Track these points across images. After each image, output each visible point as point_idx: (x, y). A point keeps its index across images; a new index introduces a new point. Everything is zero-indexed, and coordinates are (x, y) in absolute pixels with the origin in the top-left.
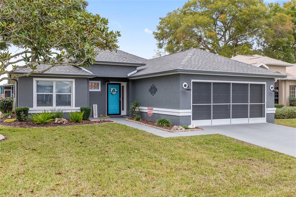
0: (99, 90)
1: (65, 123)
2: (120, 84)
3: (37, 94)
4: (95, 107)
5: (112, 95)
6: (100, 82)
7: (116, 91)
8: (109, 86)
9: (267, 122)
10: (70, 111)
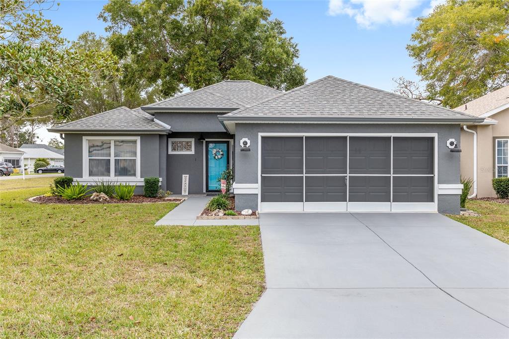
0: (193, 152)
1: (102, 199)
2: (228, 143)
3: (89, 159)
4: (186, 179)
5: (215, 160)
6: (193, 140)
7: (221, 153)
8: (211, 145)
9: (438, 211)
10: (134, 184)
